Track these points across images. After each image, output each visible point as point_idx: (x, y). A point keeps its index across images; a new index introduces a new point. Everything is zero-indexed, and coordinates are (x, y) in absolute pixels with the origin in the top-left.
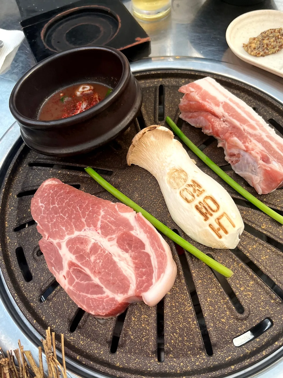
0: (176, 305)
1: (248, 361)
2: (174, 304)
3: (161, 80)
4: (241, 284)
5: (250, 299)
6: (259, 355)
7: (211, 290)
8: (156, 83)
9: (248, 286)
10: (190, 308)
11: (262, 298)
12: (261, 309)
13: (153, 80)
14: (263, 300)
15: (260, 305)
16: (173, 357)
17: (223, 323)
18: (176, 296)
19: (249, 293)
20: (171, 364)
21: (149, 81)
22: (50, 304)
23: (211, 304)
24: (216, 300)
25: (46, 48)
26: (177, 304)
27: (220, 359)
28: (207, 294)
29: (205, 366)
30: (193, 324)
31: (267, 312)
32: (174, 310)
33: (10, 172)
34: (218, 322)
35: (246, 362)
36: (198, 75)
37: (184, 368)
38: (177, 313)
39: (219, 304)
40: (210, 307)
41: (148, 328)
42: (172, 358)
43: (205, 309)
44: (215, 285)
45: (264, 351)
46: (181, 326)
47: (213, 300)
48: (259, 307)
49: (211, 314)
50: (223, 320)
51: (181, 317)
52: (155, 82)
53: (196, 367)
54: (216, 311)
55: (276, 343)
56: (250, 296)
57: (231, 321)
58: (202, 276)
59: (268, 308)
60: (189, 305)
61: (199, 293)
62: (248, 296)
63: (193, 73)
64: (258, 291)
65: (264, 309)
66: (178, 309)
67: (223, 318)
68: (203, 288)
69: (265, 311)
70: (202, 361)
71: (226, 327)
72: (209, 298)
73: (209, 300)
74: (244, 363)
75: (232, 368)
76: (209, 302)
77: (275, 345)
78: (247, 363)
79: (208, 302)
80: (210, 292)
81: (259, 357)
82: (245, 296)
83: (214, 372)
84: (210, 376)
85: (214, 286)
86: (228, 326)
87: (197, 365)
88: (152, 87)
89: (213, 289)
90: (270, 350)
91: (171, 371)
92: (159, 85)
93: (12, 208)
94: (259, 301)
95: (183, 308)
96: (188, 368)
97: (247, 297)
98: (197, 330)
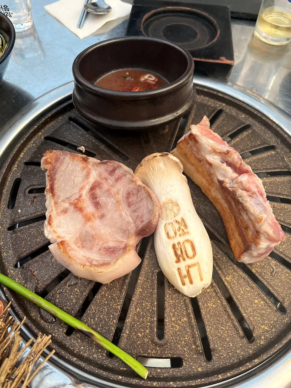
0: (108, 297)
1: (137, 381)
2: (107, 295)
3: (224, 105)
4: (174, 315)
5: (175, 332)
6: (149, 382)
7: (145, 303)
8: (218, 105)
9: (180, 320)
10: (118, 307)
11: (186, 338)
12: (179, 346)
13: (216, 102)
14: (186, 340)
15: (180, 343)
16: (79, 337)
17: (138, 336)
18: (113, 289)
19: (177, 326)
20: (74, 342)
21: (212, 100)
22: (13, 236)
23: (138, 315)
24: (145, 314)
25: (141, 30)
26: (110, 297)
27: (116, 364)
28: (140, 304)
29: (100, 361)
30: (112, 322)
31: (183, 353)
32: (104, 300)
33: (50, 116)
34: (134, 333)
35: (134, 380)
36: (259, 116)
37: (82, 352)
38: (105, 303)
39: (145, 319)
40: (136, 317)
41: (74, 301)
43: (130, 315)
44: (151, 301)
45: (156, 382)
46: (101, 317)
47: (141, 313)
49: (132, 322)
50: (139, 334)
51: (107, 309)
52: (218, 104)
53: (92, 358)
54: (138, 323)
55: (171, 383)
56: (177, 330)
57: (146, 339)
58: (145, 287)
59: (186, 350)
60: (119, 303)
61: (134, 299)
62: (174, 329)
63: (256, 112)
64: (187, 331)
65: (182, 348)
66: (108, 301)
67: (141, 332)
68: (139, 297)
69: (182, 351)
70: (101, 357)
71: (139, 342)
72: (140, 309)
73: (138, 310)
74: (132, 381)
75: (119, 378)
76: (137, 311)
77: (168, 384)
78: (134, 382)
79: (136, 311)
80: (144, 304)
81: (148, 384)
82: (172, 326)
83: (102, 371)
84: (97, 371)
85: (150, 301)
86: (141, 342)
87: (94, 357)
88: (212, 107)
89: (147, 304)
90: (162, 385)
91: (70, 348)
92: (219, 109)
93: (34, 145)
94: (182, 339)
95: (112, 303)
96: (85, 354)
97: (173, 329)
98: (112, 328)
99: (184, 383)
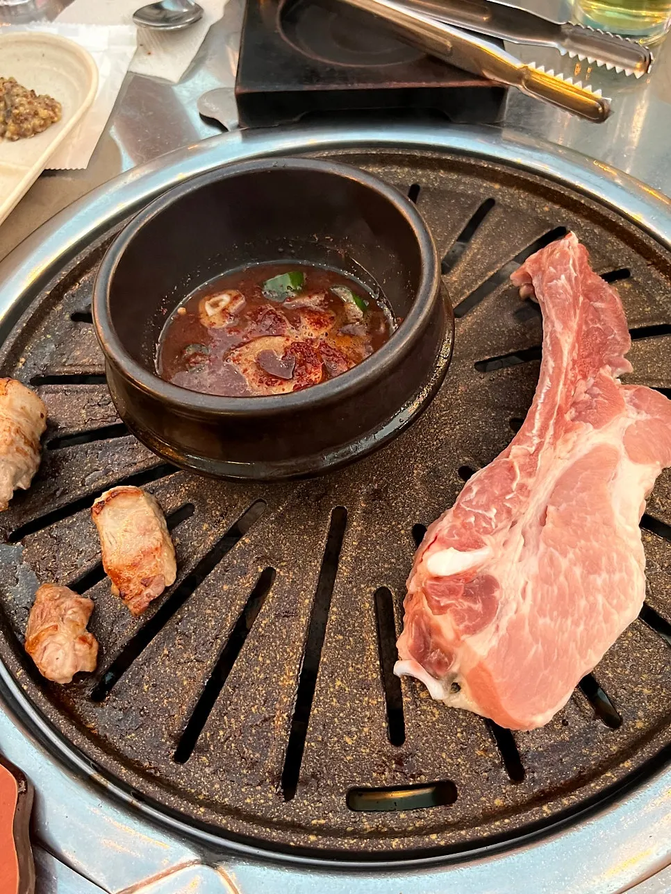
0: (264, 662)
1: (352, 842)
2: (260, 659)
3: (497, 186)
5: (430, 724)
6: (381, 842)
7: (354, 665)
8: (482, 190)
10: (291, 682)
11: (459, 735)
12: (444, 755)
13: (478, 181)
14: (459, 739)
15: (446, 748)
16: (207, 764)
17: (344, 747)
18: (273, 644)
20: (196, 775)
21: (467, 180)
22: (24, 552)
23: (340, 694)
24: (355, 691)
26: (268, 662)
27: (300, 813)
28: (341, 669)
29: (262, 812)
30: (281, 719)
31: (454, 770)
32: (256, 671)
33: (78, 263)
34: (336, 739)
35: (346, 841)
36: (584, 204)
37: (217, 797)
38: (258, 679)
39: (357, 702)
40: (335, 700)
41: (185, 683)
42: (204, 765)
43: (321, 698)
44: (367, 658)
45: (397, 840)
46: (253, 710)
47: (347, 689)
48: (442, 750)
49: (328, 714)
50: (347, 739)
51: (264, 692)
52: (481, 186)
53: (242, 806)
54: (341, 715)
55: (434, 837)
56: (434, 719)
57: (364, 749)
58: (349, 628)
59: (462, 762)
60: (291, 674)
61: (325, 660)
62: (428, 717)
63: (575, 195)
64: (458, 718)
65: (452, 760)
66: (265, 673)
67: (349, 733)
68: (338, 654)
69: (452, 765)
70: (262, 801)
71: (348, 758)
72: (342, 681)
73: (338, 683)
74: (340, 843)
75: (309, 839)
76: (337, 688)
77: (427, 839)
78: (346, 845)
79: (334, 687)
80: (350, 669)
81: (380, 846)
82: (424, 712)
83: (268, 829)
84: (256, 831)
85: (365, 660)
86: (352, 756)
87: (247, 803)
88: (468, 196)
89: (359, 666)
90: (412, 844)
91: (189, 789)
92: (487, 197)
93: (49, 336)
94: (449, 738)
95: (275, 675)
96: (226, 799)
97: (426, 717)
98: (282, 733)
99: (463, 832)
